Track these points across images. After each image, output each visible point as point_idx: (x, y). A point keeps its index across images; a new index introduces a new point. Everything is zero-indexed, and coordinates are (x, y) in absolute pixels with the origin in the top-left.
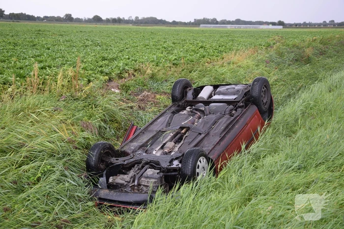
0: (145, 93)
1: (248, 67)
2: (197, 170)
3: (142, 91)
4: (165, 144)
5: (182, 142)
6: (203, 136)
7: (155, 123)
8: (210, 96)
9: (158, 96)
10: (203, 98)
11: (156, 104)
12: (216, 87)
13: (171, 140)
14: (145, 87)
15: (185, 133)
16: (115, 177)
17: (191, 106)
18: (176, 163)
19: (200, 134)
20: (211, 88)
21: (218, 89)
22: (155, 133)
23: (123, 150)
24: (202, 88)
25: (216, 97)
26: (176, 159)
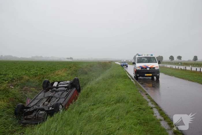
0: (26, 87)
1: (65, 76)
2: (60, 109)
3: (24, 87)
4: (44, 103)
5: (51, 102)
6: (58, 99)
7: (38, 96)
8: (57, 85)
9: (31, 88)
10: (55, 86)
11: (31, 91)
12: (59, 82)
13: (46, 101)
14: (25, 85)
15: (51, 99)
16: (26, 116)
17: (51, 89)
18: (50, 108)
19: (57, 98)
20: (57, 83)
21: (60, 83)
22: (39, 100)
23: (28, 106)
24: (53, 83)
25: (60, 86)
26: (50, 107)
